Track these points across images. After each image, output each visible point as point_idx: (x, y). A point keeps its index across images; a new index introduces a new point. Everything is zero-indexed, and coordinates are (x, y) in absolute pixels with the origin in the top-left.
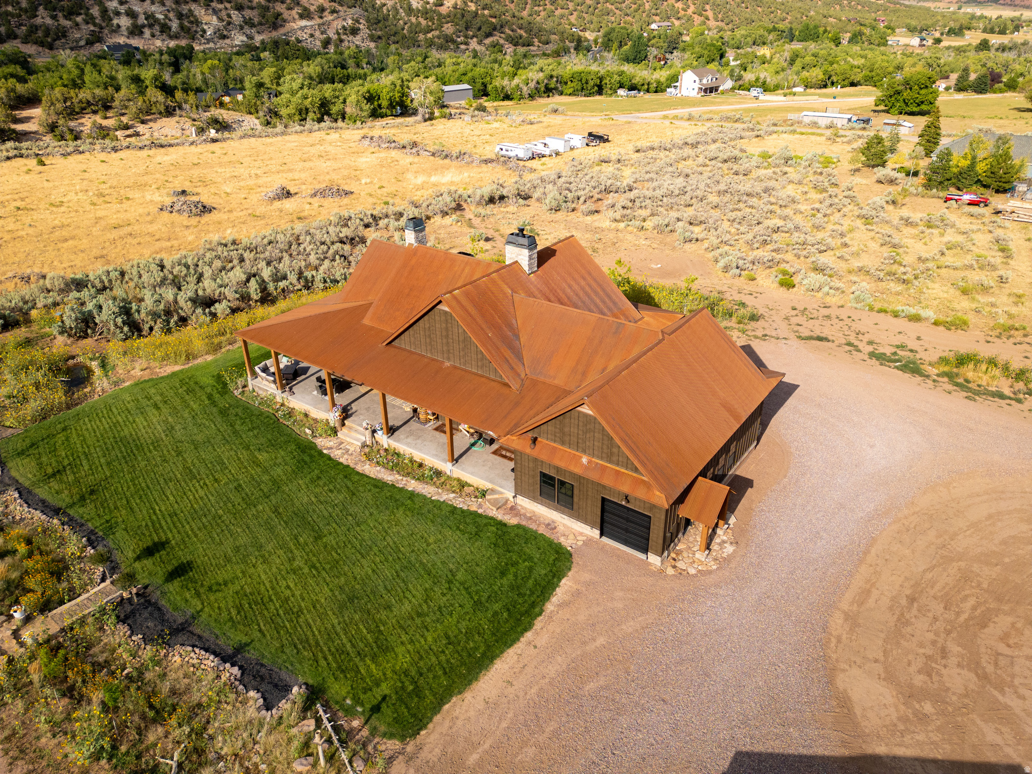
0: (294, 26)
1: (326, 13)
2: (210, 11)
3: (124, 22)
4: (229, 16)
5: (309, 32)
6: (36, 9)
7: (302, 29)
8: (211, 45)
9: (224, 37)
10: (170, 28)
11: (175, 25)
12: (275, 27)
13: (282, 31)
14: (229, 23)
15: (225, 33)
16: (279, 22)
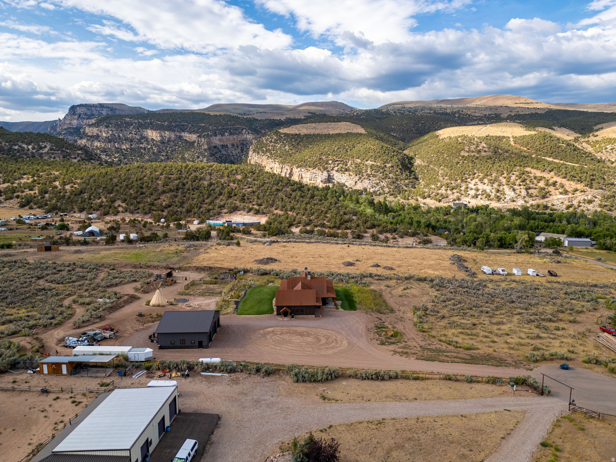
0: (555, 197)
1: (578, 192)
2: (511, 190)
3: (472, 193)
4: (520, 192)
5: (561, 201)
6: (442, 187)
7: (558, 199)
8: (506, 204)
9: (514, 201)
10: (490, 196)
11: (493, 195)
12: (544, 197)
13: (546, 200)
14: (519, 195)
15: (515, 199)
16: (548, 195)
